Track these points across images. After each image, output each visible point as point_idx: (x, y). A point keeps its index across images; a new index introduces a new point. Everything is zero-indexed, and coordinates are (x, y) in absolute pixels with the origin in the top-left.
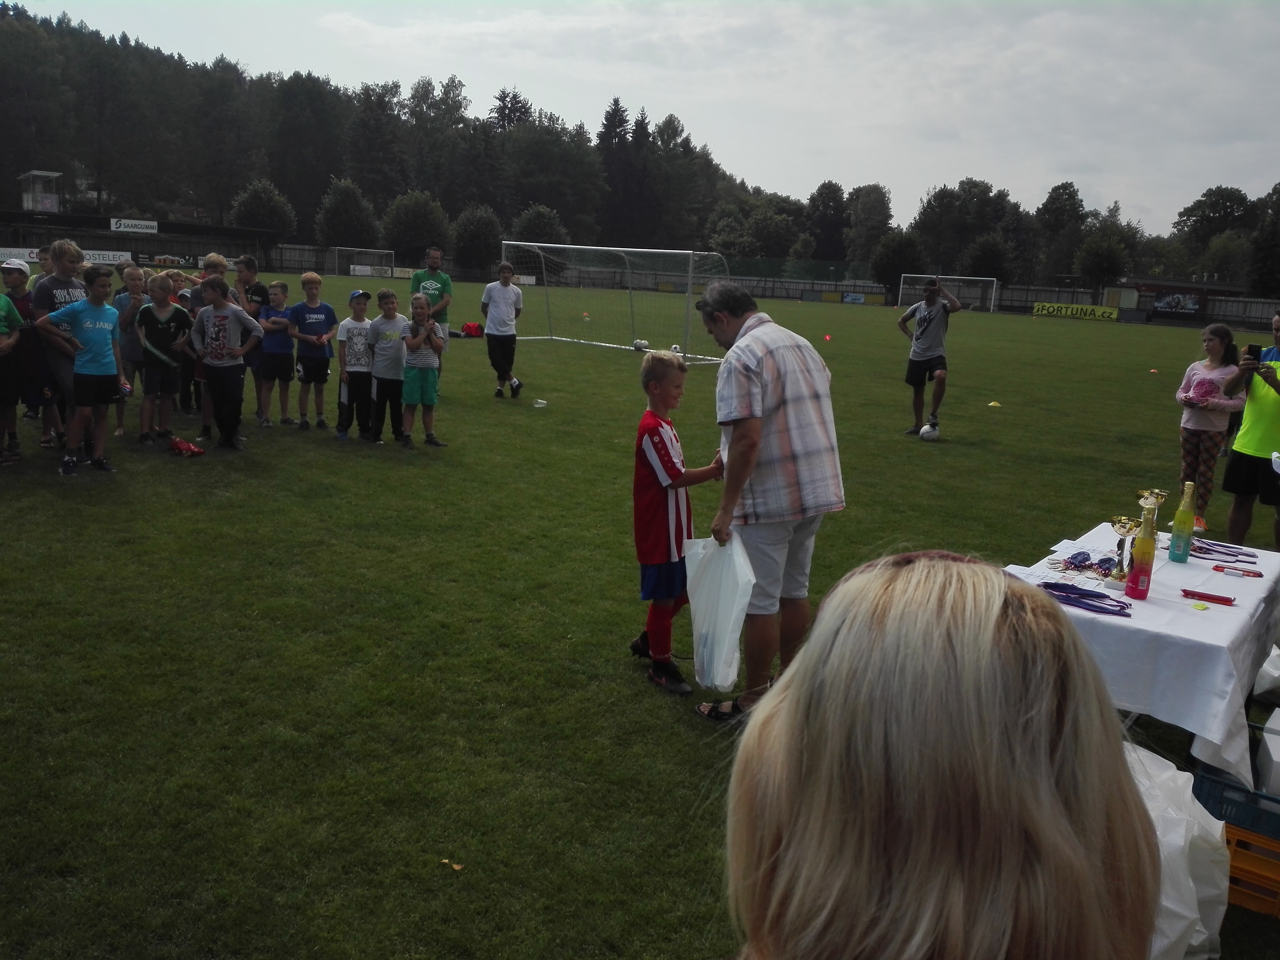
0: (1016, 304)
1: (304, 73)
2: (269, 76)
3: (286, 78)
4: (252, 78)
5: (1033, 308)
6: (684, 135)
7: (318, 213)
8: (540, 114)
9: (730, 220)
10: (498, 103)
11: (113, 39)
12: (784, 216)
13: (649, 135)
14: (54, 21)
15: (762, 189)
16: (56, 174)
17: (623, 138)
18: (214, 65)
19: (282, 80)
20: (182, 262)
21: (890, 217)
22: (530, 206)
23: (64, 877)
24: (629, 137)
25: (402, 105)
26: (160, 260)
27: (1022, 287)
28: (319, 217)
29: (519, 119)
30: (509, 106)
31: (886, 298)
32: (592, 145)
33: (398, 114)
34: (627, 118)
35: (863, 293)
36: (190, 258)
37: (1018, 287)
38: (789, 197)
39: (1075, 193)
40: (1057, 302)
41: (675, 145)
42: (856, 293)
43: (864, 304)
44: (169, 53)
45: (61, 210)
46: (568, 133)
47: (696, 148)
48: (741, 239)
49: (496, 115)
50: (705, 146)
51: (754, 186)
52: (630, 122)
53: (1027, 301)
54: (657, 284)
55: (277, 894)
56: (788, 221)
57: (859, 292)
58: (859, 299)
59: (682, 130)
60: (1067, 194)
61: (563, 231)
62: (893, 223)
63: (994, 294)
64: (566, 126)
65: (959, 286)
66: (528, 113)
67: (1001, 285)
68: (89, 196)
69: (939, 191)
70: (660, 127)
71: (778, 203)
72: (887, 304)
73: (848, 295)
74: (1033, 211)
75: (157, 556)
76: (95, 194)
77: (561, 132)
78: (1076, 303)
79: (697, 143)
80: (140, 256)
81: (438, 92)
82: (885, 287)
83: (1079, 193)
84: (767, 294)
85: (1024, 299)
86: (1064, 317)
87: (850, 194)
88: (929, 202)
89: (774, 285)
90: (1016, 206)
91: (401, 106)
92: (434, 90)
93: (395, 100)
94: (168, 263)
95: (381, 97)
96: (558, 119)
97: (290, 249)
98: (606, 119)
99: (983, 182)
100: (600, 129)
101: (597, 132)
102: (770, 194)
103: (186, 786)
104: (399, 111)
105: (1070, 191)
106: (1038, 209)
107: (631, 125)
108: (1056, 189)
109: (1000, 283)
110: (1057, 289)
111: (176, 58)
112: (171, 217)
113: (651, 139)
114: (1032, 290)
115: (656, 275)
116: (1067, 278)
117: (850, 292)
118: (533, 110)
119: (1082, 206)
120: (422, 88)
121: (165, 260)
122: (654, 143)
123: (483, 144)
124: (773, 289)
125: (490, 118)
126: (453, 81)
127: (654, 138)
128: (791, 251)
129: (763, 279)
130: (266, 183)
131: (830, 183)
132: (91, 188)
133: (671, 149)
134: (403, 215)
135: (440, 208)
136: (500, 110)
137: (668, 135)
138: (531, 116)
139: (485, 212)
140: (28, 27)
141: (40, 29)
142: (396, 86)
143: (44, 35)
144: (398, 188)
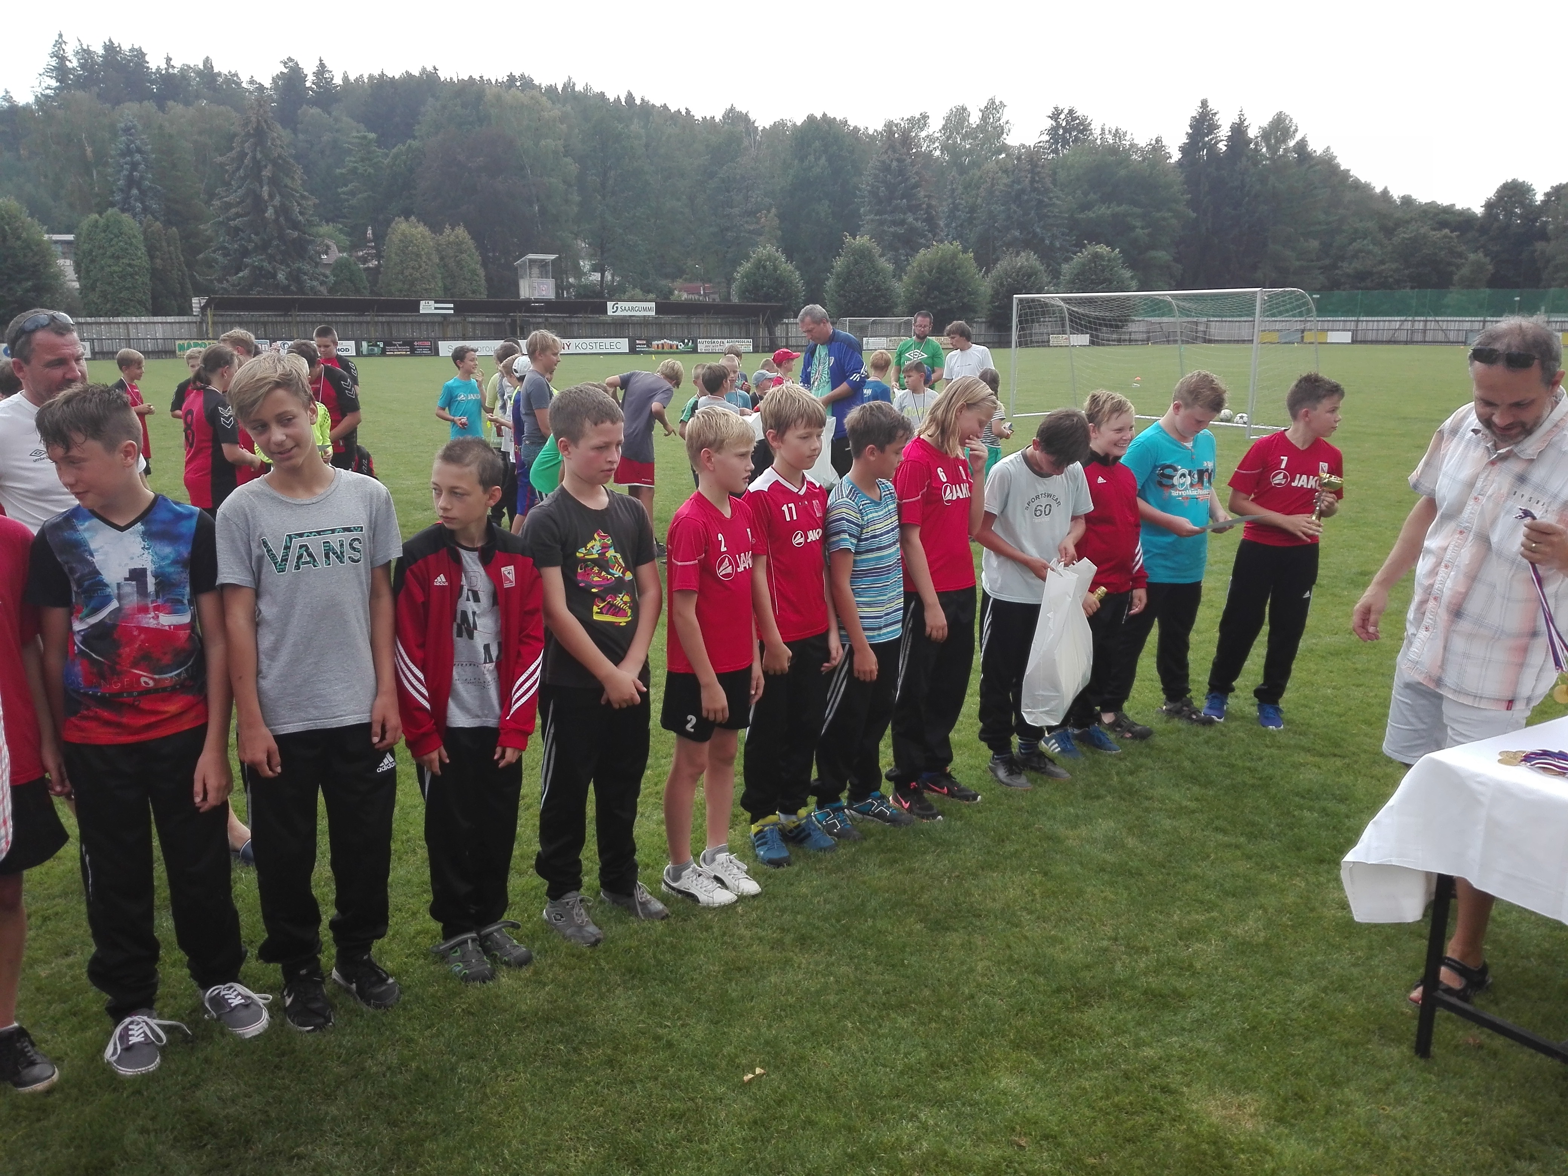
1: (819, 116)
2: (781, 123)
3: (799, 124)
4: (764, 127)
6: (1298, 137)
7: (828, 279)
8: (1103, 130)
9: (1366, 242)
10: (1050, 123)
11: (618, 100)
12: (1447, 231)
13: (1250, 141)
14: (560, 87)
15: (1414, 197)
16: (553, 257)
17: (1212, 148)
18: (723, 117)
19: (795, 125)
20: (681, 346)
22: (1084, 246)
24: (1222, 147)
25: (930, 139)
26: (658, 345)
28: (830, 284)
29: (1076, 140)
30: (1064, 124)
32: (1172, 161)
33: (928, 151)
34: (1219, 123)
36: (689, 342)
38: (1453, 206)
41: (1286, 150)
44: (676, 109)
46: (1138, 149)
47: (1315, 152)
48: (1383, 267)
49: (1048, 138)
50: (1328, 149)
51: (1401, 195)
52: (1223, 127)
56: (1451, 238)
59: (1296, 131)
61: (1127, 274)
64: (1135, 142)
66: (1087, 130)
68: (592, 278)
70: (1264, 130)
71: (1436, 214)
76: (596, 277)
77: (1129, 149)
80: (638, 342)
81: (975, 119)
84: (1415, 339)
87: (1547, 195)
89: (1425, 326)
91: (930, 141)
92: (969, 116)
93: (923, 134)
94: (666, 349)
95: (906, 132)
96: (1125, 134)
98: (1191, 127)
100: (1184, 140)
104: (928, 146)
107: (1224, 132)
112: (675, 296)
113: (1252, 146)
118: (1093, 126)
120: (955, 116)
121: (662, 345)
122: (1257, 151)
123: (1029, 176)
124: (1425, 331)
125: (1040, 142)
126: (993, 103)
127: (1256, 144)
128: (1456, 278)
129: (1410, 318)
130: (771, 249)
131: (1514, 182)
132: (594, 269)
133: (1280, 156)
134: (926, 273)
135: (973, 261)
136: (1053, 131)
137: (1276, 138)
138: (1091, 134)
139: (1027, 260)
140: (532, 98)
141: (545, 98)
142: (925, 117)
143: (549, 104)
144: (923, 241)
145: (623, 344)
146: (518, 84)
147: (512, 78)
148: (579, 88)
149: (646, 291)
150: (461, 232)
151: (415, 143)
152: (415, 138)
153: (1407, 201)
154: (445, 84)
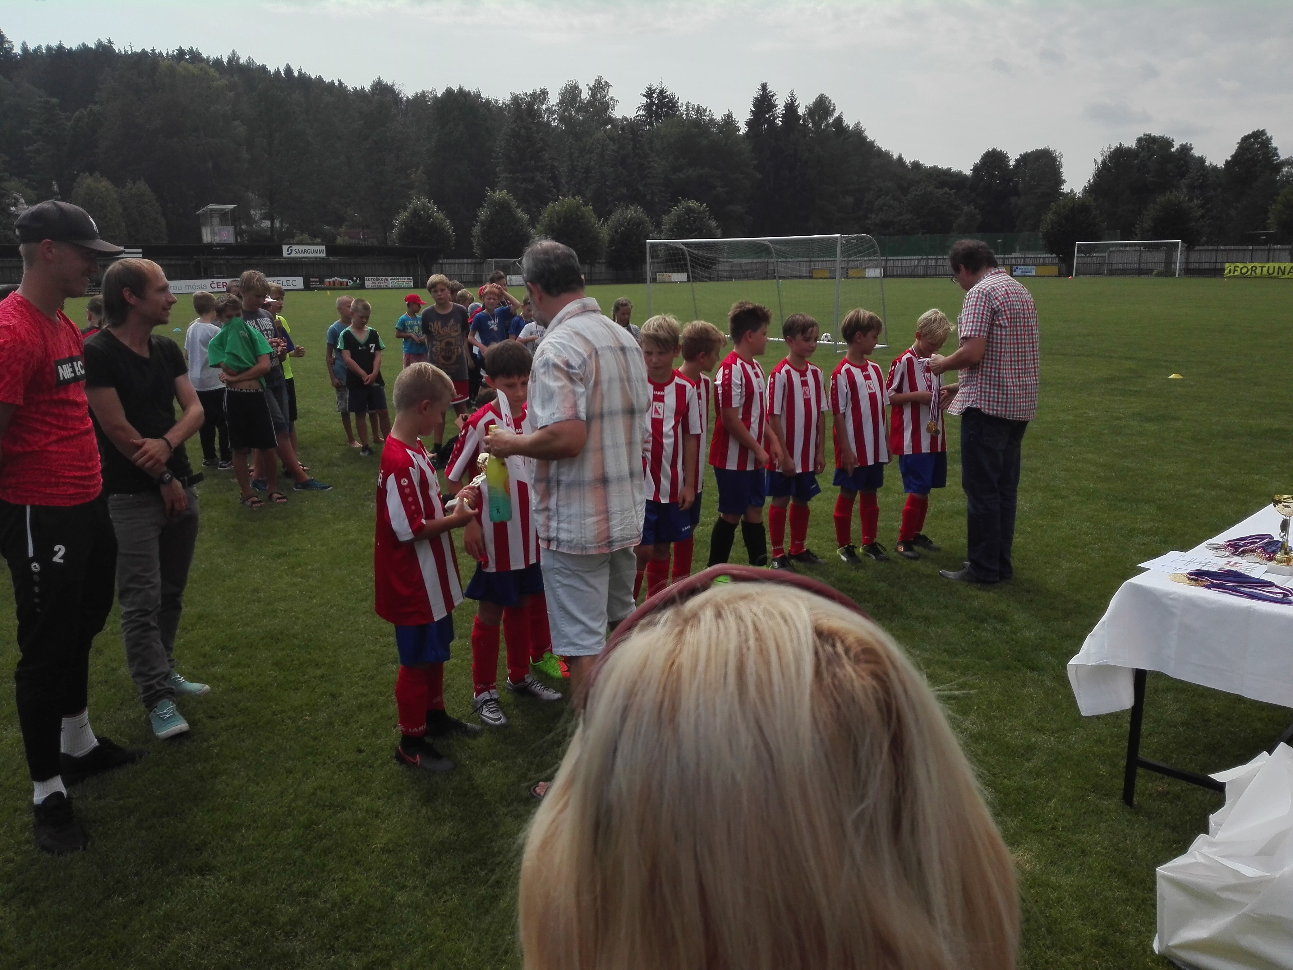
0: (1206, 266)
1: (456, 89)
2: (423, 95)
3: (439, 95)
4: (408, 98)
5: (1224, 270)
6: (836, 115)
7: (474, 226)
8: (687, 107)
9: (888, 198)
10: (645, 100)
11: (278, 72)
12: (946, 189)
13: (799, 117)
14: (225, 60)
15: (921, 162)
16: (231, 207)
17: (772, 123)
18: (372, 89)
19: (436, 96)
20: (350, 283)
21: (1063, 182)
22: (679, 202)
23: (203, 875)
24: (779, 122)
25: (550, 111)
26: (329, 282)
27: (1210, 248)
28: (476, 230)
29: (667, 115)
30: (656, 102)
31: (1059, 269)
32: (741, 133)
33: (548, 121)
34: (776, 103)
35: (1033, 265)
36: (357, 279)
37: (1206, 247)
38: (950, 169)
39: (1268, 140)
40: (1252, 261)
41: (828, 125)
42: (1026, 265)
43: (1035, 276)
44: (330, 81)
45: (239, 240)
46: (716, 123)
47: (849, 127)
48: (901, 218)
49: (644, 113)
50: (858, 124)
51: (912, 161)
52: (779, 107)
53: (1216, 263)
54: (811, 272)
55: (398, 893)
56: (950, 194)
57: (1030, 265)
58: (1030, 272)
59: (834, 110)
60: (1259, 143)
61: (714, 224)
62: (1066, 189)
63: (1179, 257)
64: (714, 117)
65: (1141, 251)
66: (675, 107)
67: (1187, 247)
68: (263, 225)
69: (1115, 150)
70: (810, 109)
71: (938, 176)
72: (1060, 275)
73: (1017, 268)
74: (1221, 164)
75: (310, 567)
76: (267, 224)
77: (709, 124)
78: (1273, 261)
79: (849, 122)
80: (311, 280)
81: (585, 95)
82: (1058, 256)
83: (1272, 141)
84: (929, 273)
85: (1213, 260)
86: (1259, 277)
87: (1017, 161)
88: (1104, 163)
89: (936, 262)
90: (1201, 160)
91: (550, 113)
92: (581, 93)
93: (544, 107)
94: (337, 285)
95: (530, 105)
96: (705, 110)
97: (449, 263)
98: (755, 106)
99: (1163, 137)
100: (749, 116)
101: (745, 120)
102: (930, 168)
103: (321, 788)
104: (548, 118)
105: (1262, 139)
106: (1227, 161)
107: (780, 110)
108: (1246, 139)
109: (1186, 245)
110: (1250, 248)
111: (337, 84)
112: (340, 241)
113: (801, 122)
114: (1222, 250)
115: (811, 261)
116: (1263, 235)
117: (1020, 265)
118: (680, 104)
119: (1277, 155)
120: (569, 92)
121: (334, 282)
122: (805, 126)
123: (632, 143)
124: (936, 266)
125: (638, 116)
126: (600, 83)
127: (804, 121)
128: (955, 225)
129: (925, 257)
130: (424, 200)
131: (994, 151)
132: (265, 217)
133: (823, 130)
134: (555, 222)
135: (592, 213)
136: (648, 107)
137: (819, 116)
138: (678, 110)
139: (636, 212)
140: (201, 69)
141: (213, 70)
142: (544, 93)
143: (217, 75)
144: (550, 195)
145: (299, 282)
146: (188, 57)
147: (181, 52)
148: (243, 61)
149: (314, 236)
150: (142, 186)
151: (96, 108)
152: (95, 103)
153: (916, 165)
154: (120, 56)
